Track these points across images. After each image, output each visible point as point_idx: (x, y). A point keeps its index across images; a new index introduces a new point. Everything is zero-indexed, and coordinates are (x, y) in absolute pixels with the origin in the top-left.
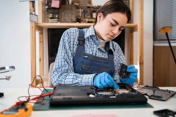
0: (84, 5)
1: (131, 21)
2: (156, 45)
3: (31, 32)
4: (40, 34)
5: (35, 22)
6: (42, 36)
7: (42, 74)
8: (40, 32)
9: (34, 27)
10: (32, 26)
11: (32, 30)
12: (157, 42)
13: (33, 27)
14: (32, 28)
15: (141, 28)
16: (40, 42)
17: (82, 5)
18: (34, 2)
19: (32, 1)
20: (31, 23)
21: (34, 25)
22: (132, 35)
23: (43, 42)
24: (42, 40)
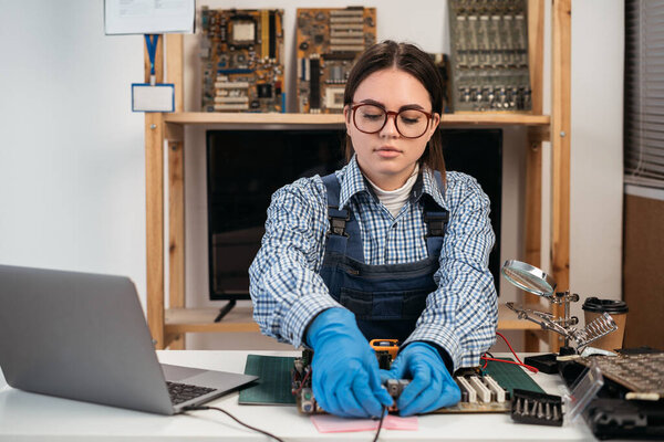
0: (347, 30)
1: (529, 99)
3: (146, 147)
4: (174, 149)
5: (164, 113)
6: (179, 152)
7: (181, 305)
9: (159, 130)
10: (152, 127)
11: (154, 139)
12: (633, 179)
13: (153, 129)
14: (150, 132)
15: (563, 134)
16: (174, 178)
17: (336, 30)
18: (157, 36)
19: (147, 36)
20: (149, 115)
21: (158, 122)
22: (535, 150)
23: (183, 179)
24: (179, 171)
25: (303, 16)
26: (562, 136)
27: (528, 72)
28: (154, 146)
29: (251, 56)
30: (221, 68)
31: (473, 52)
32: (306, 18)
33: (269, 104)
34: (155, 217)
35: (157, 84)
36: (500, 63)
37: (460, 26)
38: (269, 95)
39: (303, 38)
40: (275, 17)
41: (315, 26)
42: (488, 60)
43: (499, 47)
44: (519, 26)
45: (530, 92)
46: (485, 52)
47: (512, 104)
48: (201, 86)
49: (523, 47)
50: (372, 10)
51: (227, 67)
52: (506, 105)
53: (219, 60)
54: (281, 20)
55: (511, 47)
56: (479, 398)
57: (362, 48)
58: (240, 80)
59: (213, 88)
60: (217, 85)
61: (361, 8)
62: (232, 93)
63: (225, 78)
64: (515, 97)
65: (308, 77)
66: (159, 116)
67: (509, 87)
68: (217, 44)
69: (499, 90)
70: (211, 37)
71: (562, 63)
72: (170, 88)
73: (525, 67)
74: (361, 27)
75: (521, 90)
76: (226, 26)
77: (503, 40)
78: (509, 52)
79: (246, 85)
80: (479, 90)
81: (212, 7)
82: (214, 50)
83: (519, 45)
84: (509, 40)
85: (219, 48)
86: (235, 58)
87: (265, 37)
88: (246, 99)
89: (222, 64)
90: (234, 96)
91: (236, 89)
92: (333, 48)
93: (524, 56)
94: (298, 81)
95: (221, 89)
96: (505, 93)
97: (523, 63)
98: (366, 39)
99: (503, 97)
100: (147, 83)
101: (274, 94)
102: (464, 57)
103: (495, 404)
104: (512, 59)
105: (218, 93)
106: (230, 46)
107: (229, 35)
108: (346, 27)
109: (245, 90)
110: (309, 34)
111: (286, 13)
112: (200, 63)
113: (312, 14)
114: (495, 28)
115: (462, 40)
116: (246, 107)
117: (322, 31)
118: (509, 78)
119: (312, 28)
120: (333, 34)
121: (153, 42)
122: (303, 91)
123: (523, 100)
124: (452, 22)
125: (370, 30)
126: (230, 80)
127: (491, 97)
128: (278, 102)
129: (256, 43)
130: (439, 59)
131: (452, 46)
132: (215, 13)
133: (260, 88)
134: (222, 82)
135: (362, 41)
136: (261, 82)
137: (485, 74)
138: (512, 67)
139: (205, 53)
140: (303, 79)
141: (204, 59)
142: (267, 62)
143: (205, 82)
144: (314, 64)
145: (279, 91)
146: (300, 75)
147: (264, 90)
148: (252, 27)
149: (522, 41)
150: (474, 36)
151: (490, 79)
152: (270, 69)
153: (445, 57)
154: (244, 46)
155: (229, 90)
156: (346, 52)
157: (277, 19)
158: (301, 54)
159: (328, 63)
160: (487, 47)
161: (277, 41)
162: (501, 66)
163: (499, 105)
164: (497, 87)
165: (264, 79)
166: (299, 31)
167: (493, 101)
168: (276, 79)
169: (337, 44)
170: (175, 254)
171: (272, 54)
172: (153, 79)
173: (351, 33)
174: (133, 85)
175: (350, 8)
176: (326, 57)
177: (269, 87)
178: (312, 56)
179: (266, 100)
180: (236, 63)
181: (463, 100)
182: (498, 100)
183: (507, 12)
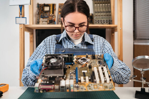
2: (136, 44)
3: (20, 33)
6: (32, 36)
8: (30, 32)
9: (23, 28)
10: (21, 28)
14: (20, 29)
15: (121, 28)
16: (31, 41)
18: (22, 6)
19: (20, 6)
20: (20, 25)
22: (113, 34)
23: (33, 42)
25: (60, 5)
26: (120, 29)
29: (48, 14)
31: (99, 12)
35: (22, 17)
36: (105, 14)
37: (96, 7)
39: (60, 10)
40: (54, 5)
42: (102, 14)
44: (109, 7)
45: (112, 21)
46: (101, 12)
49: (110, 11)
51: (43, 16)
52: (106, 24)
55: (107, 11)
58: (45, 19)
60: (40, 20)
62: (44, 22)
63: (42, 19)
64: (108, 22)
66: (23, 25)
68: (40, 12)
70: (39, 10)
71: (120, 11)
73: (110, 15)
75: (110, 20)
76: (43, 7)
77: (105, 10)
78: (107, 12)
80: (100, 21)
81: (40, 3)
84: (107, 9)
86: (45, 14)
87: (51, 10)
88: (47, 23)
89: (42, 16)
91: (44, 21)
93: (110, 13)
94: (59, 19)
95: (41, 21)
96: (106, 21)
97: (110, 14)
100: (20, 17)
101: (53, 22)
102: (97, 13)
105: (40, 22)
106: (44, 11)
107: (43, 9)
109: (47, 21)
111: (56, 4)
112: (37, 16)
113: (62, 5)
114: (103, 7)
115: (96, 10)
118: (107, 18)
122: (60, 21)
123: (110, 22)
124: (94, 6)
126: (43, 19)
128: (54, 24)
129: (49, 11)
131: (94, 11)
132: (40, 5)
133: (50, 21)
134: (41, 19)
138: (107, 15)
139: (38, 13)
142: (52, 15)
143: (38, 19)
145: (54, 21)
147: (51, 21)
148: (49, 7)
149: (110, 10)
151: (102, 18)
152: (52, 17)
153: (92, 14)
154: (46, 12)
155: (43, 21)
160: (102, 11)
161: (54, 10)
162: (105, 15)
164: (104, 20)
165: (51, 19)
166: (59, 8)
167: (103, 23)
168: (54, 19)
171: (53, 13)
172: (21, 16)
174: (16, 17)
177: (52, 21)
179: (51, 23)
181: (96, 23)
182: (104, 23)
183: (106, 3)
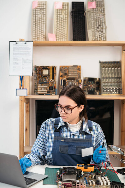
0: (73, 72)
1: (122, 91)
5: (24, 96)
6: (28, 105)
7: (28, 145)
11: (22, 103)
13: (22, 101)
16: (27, 111)
17: (70, 72)
18: (23, 76)
19: (20, 76)
20: (21, 97)
21: (23, 99)
23: (29, 111)
24: (28, 109)
25: (61, 68)
27: (122, 83)
28: (22, 105)
29: (47, 79)
30: (39, 82)
31: (107, 78)
32: (62, 69)
33: (52, 92)
34: (22, 124)
35: (23, 89)
36: (114, 81)
37: (103, 71)
38: (52, 89)
39: (61, 74)
40: (54, 68)
41: (65, 71)
42: (111, 80)
43: (114, 77)
44: (119, 71)
45: (122, 89)
46: (110, 78)
47: (117, 92)
48: (34, 87)
49: (120, 77)
50: (80, 66)
52: (115, 93)
53: (39, 80)
54: (56, 69)
55: (117, 77)
56: (103, 184)
57: (77, 77)
58: (44, 85)
59: (37, 87)
60: (38, 87)
61: (77, 66)
62: (42, 89)
63: (41, 85)
64: (118, 90)
65: (62, 85)
67: (116, 88)
68: (38, 76)
69: (114, 88)
70: (37, 74)
72: (26, 90)
73: (121, 82)
74: (77, 71)
75: (119, 89)
76: (41, 71)
77: (115, 75)
79: (46, 87)
80: (108, 89)
81: (37, 65)
82: (38, 77)
83: (119, 76)
84: (116, 75)
85: (39, 76)
86: (43, 79)
87: (51, 74)
88: (46, 91)
89: (40, 81)
90: (43, 90)
91: (43, 88)
92: (69, 77)
93: (120, 79)
94: (60, 86)
95: (39, 88)
96: (115, 89)
97: (120, 81)
98: (78, 74)
99: (115, 90)
100: (20, 89)
101: (53, 89)
102: (104, 79)
103: (107, 186)
104: (117, 80)
105: (39, 89)
106: (42, 76)
107: (42, 73)
108: (73, 71)
109: (46, 88)
110: (63, 73)
111: (57, 67)
112: (34, 81)
113: (64, 67)
114: (113, 71)
115: (104, 75)
116: (46, 93)
117: (66, 72)
118: (116, 85)
119: (64, 71)
120: (69, 73)
121: (22, 78)
122: (61, 88)
123: (120, 91)
124: (101, 70)
125: (79, 72)
126: (42, 85)
127: (111, 90)
128: (54, 91)
129: (49, 75)
130: (98, 79)
131: (101, 76)
132: (38, 67)
134: (40, 86)
135: (77, 75)
136: (50, 86)
137: (110, 84)
138: (117, 82)
139: (35, 78)
140: (61, 85)
141: (35, 80)
142: (52, 80)
143: (35, 86)
144: (64, 81)
145: (55, 88)
146: (60, 84)
147: (51, 88)
148: (48, 71)
149: (120, 75)
150: (107, 73)
151: (111, 85)
152: (52, 82)
153: (99, 79)
154: (46, 76)
156: (73, 78)
157: (55, 69)
158: (61, 78)
159: (68, 81)
160: (111, 77)
161: (55, 75)
163: (114, 93)
164: (113, 88)
165: (51, 85)
166: (60, 72)
168: (54, 85)
169: (70, 75)
170: (27, 131)
171: (53, 78)
172: (22, 88)
173: (74, 73)
174: (16, 89)
175: (74, 66)
176: (67, 79)
177: (52, 87)
178: (64, 79)
179: (51, 91)
180: (43, 81)
181: (104, 91)
182: (113, 91)
183: (116, 67)
